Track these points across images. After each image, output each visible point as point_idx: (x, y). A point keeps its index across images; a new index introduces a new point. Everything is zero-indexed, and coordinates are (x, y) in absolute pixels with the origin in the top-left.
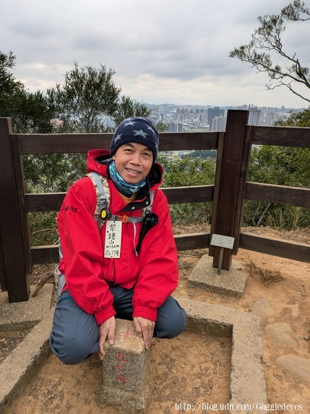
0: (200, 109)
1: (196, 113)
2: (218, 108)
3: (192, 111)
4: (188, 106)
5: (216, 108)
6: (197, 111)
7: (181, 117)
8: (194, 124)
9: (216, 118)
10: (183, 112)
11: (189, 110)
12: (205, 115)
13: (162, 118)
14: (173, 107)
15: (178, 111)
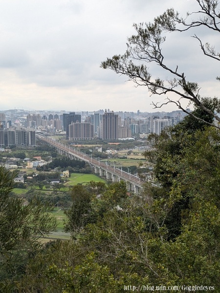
0: (54, 114)
1: (50, 119)
2: (74, 113)
3: (44, 117)
4: (40, 112)
5: (71, 113)
6: (51, 117)
7: (33, 124)
8: (48, 131)
9: (73, 124)
10: (34, 118)
11: (42, 116)
12: (60, 120)
13: (10, 125)
14: (22, 113)
15: (29, 117)
